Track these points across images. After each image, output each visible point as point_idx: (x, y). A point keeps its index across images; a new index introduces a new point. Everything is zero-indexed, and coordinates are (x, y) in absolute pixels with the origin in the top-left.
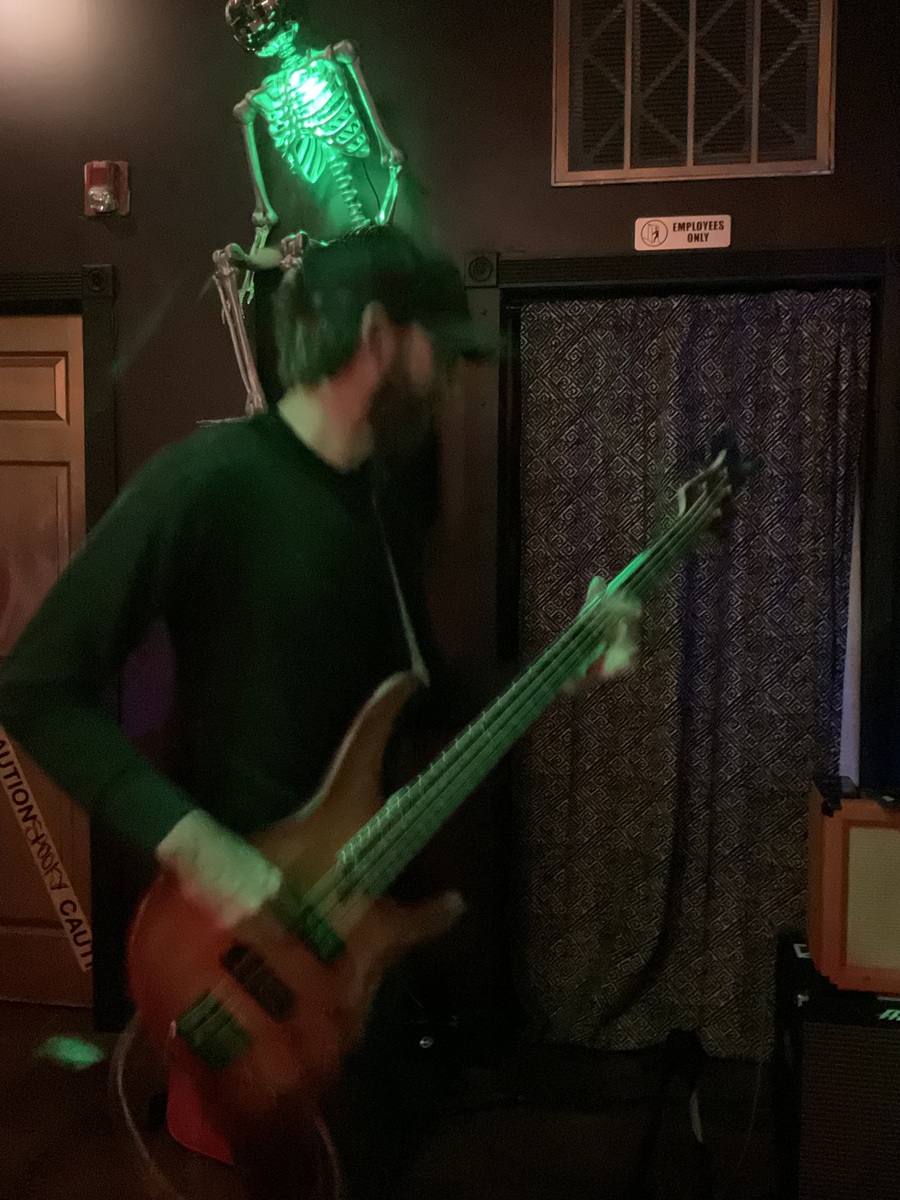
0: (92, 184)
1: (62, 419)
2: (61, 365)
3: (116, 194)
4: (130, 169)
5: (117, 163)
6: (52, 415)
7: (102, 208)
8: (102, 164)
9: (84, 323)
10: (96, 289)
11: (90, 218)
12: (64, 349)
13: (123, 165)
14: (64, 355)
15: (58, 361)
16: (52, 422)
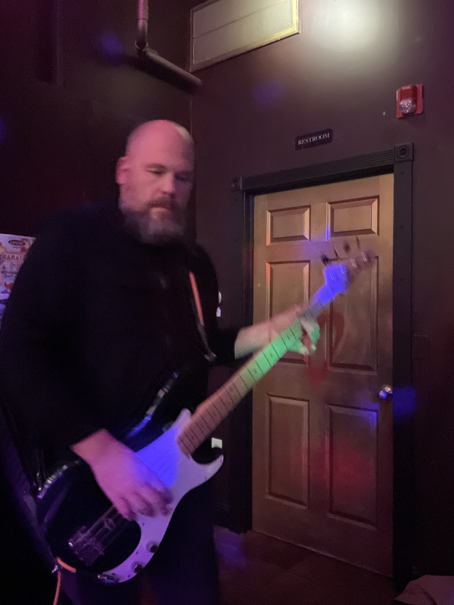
0: (401, 99)
1: (374, 233)
2: (375, 203)
3: (415, 102)
4: (423, 87)
5: (417, 85)
6: (369, 231)
7: (408, 111)
8: (408, 87)
9: (395, 177)
10: (403, 156)
11: (400, 118)
12: (377, 194)
13: (419, 87)
14: (378, 197)
15: (374, 201)
16: (370, 235)
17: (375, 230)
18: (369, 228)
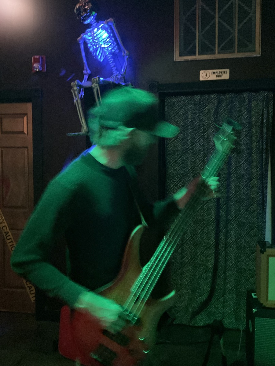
0: (34, 63)
3: (42, 65)
4: (46, 58)
5: (42, 56)
6: (23, 133)
7: (38, 70)
8: (37, 57)
9: (32, 105)
10: (36, 94)
11: (34, 73)
14: (26, 114)
15: (24, 117)
16: (23, 135)
17: (25, 132)
18: (22, 131)
